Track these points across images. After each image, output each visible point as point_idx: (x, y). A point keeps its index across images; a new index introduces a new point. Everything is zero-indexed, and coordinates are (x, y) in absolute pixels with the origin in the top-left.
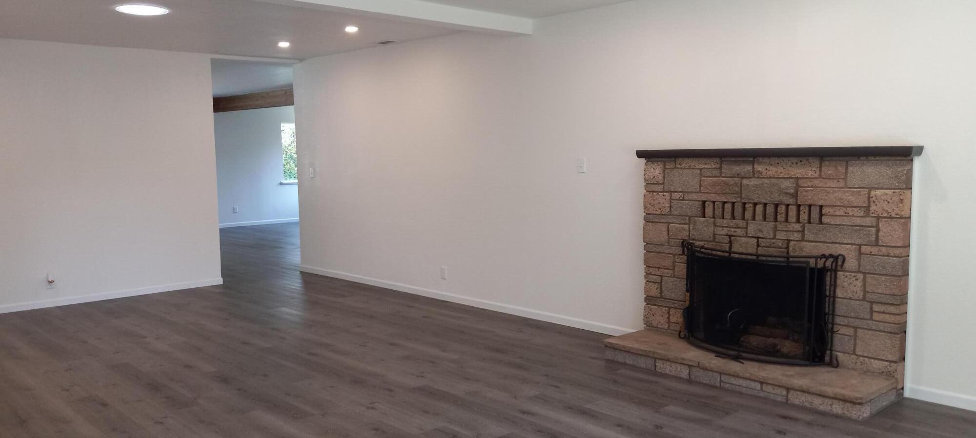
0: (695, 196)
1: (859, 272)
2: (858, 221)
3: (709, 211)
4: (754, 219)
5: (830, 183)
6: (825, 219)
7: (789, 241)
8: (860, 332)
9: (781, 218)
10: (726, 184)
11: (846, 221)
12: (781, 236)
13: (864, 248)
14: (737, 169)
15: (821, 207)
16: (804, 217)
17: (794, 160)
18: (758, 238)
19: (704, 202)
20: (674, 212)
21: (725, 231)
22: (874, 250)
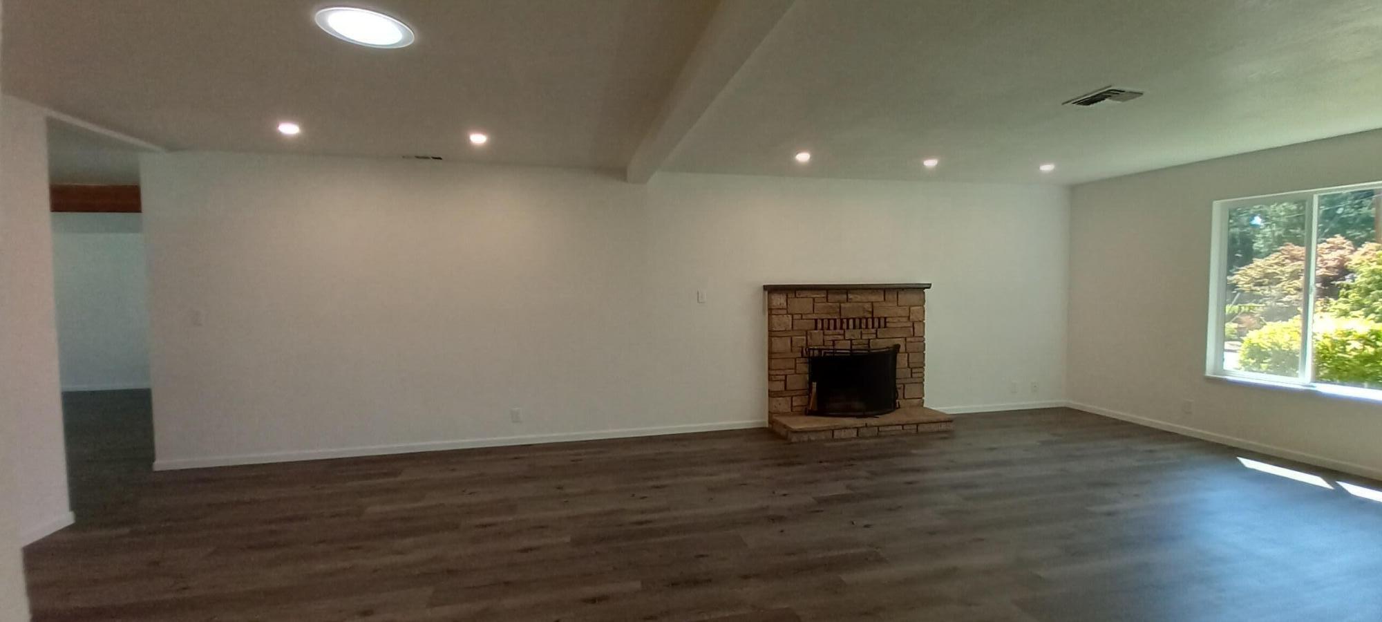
0: (810, 316)
1: (906, 352)
2: (905, 325)
3: (820, 326)
4: (848, 328)
5: (890, 305)
6: (888, 325)
7: (869, 340)
8: (906, 386)
9: (863, 326)
10: (831, 307)
11: (900, 325)
12: (865, 337)
13: (908, 340)
14: (838, 297)
15: (885, 318)
16: (876, 324)
17: (870, 291)
18: (851, 340)
19: (816, 320)
20: (795, 328)
21: (831, 338)
22: (912, 339)
